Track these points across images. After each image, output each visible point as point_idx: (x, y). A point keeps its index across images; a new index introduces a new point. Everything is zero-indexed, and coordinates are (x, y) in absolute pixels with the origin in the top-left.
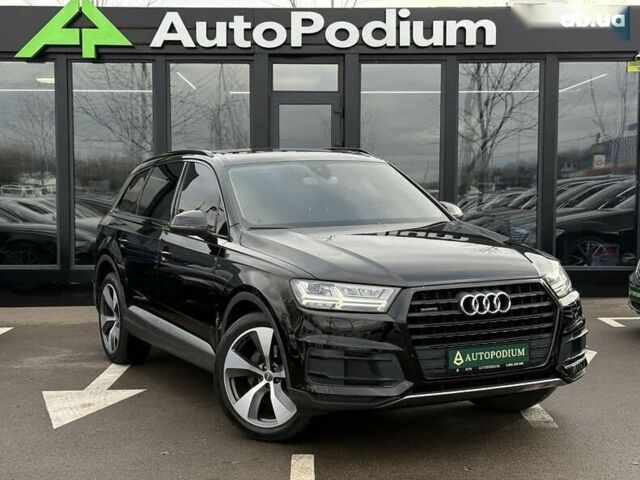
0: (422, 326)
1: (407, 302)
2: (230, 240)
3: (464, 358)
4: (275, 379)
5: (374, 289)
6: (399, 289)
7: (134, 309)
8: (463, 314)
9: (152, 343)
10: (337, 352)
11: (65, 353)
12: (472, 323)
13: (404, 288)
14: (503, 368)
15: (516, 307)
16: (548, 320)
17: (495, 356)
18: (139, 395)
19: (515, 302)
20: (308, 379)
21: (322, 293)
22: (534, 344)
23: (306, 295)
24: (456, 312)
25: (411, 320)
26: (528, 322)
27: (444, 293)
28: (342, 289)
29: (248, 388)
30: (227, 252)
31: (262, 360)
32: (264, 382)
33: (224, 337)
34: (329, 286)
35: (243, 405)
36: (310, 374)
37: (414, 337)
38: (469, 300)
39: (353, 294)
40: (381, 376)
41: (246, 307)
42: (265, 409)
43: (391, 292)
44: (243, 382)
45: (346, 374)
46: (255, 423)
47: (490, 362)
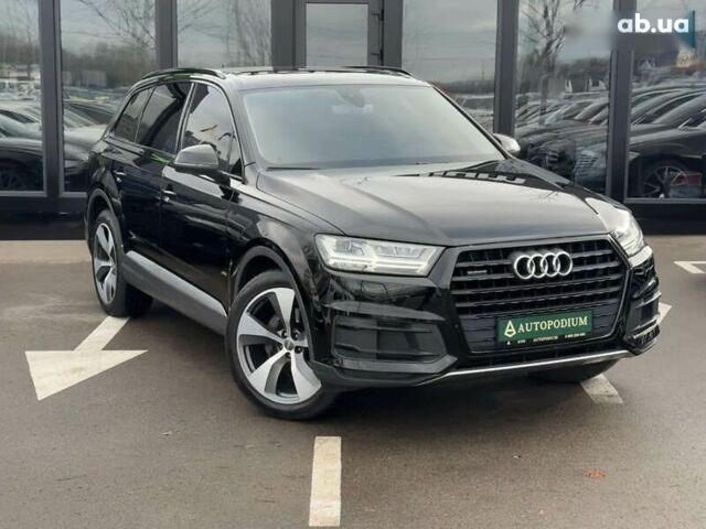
0: (469, 292)
1: (452, 264)
2: (244, 182)
3: (517, 329)
4: (297, 347)
5: (413, 247)
6: (443, 248)
7: (132, 254)
8: (517, 278)
9: (153, 296)
10: (369, 321)
11: (53, 301)
12: (528, 287)
13: (448, 247)
14: (562, 339)
15: (579, 269)
16: (615, 283)
17: (552, 327)
18: (139, 357)
19: (578, 262)
20: (335, 352)
21: (351, 251)
22: (598, 311)
23: (333, 253)
24: (509, 276)
25: (455, 285)
26: (593, 286)
27: (495, 253)
28: (376, 247)
29: (265, 358)
30: (241, 196)
31: (281, 325)
32: (284, 351)
33: (237, 298)
34: (361, 243)
35: (259, 378)
36: (336, 346)
37: (458, 305)
38: (524, 261)
39: (388, 254)
40: (419, 350)
41: (262, 264)
42: (285, 382)
43: (433, 252)
44: (260, 352)
45: (378, 347)
46: (274, 398)
47: (547, 333)
